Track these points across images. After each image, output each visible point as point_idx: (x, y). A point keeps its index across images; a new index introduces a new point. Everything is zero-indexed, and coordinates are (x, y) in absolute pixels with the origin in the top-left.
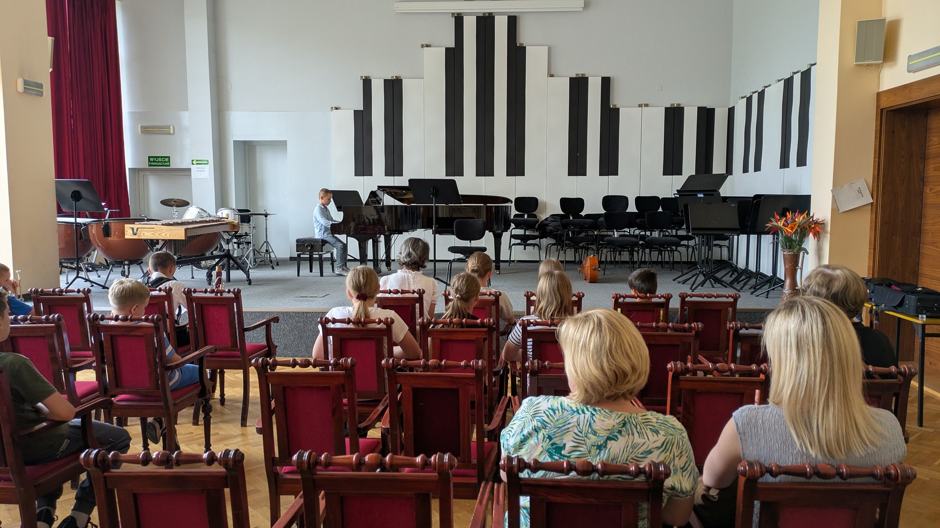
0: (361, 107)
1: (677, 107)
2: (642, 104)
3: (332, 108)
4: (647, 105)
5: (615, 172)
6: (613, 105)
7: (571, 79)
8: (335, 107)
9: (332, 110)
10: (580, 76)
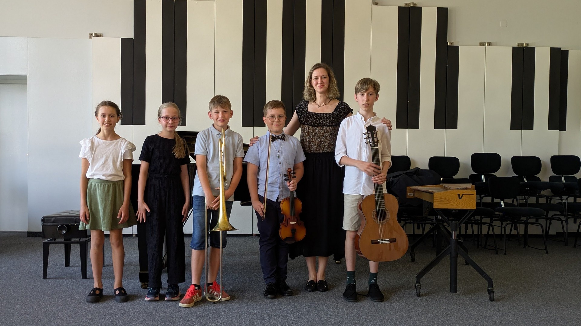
0: (130, 35)
1: (525, 47)
2: (485, 43)
3: (91, 35)
4: (490, 44)
5: (454, 125)
6: (450, 42)
7: (400, 8)
8: (95, 33)
9: (90, 38)
10: (411, 5)
